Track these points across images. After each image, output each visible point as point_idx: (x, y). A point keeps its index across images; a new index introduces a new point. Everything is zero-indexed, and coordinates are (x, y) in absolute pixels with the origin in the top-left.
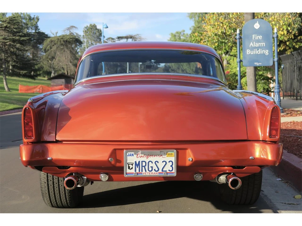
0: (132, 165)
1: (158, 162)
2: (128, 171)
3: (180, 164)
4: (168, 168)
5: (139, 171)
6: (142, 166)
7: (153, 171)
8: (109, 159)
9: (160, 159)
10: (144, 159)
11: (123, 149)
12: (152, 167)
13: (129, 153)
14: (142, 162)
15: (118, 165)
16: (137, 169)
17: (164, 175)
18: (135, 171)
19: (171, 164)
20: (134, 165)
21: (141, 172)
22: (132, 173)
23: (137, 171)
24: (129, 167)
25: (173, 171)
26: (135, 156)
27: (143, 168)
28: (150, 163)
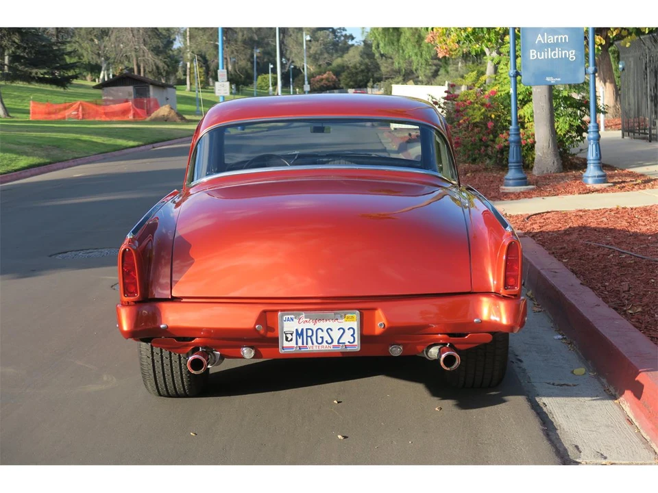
0: (292, 334)
1: (331, 330)
2: (286, 344)
3: (364, 333)
4: (347, 338)
5: (303, 344)
6: (307, 336)
7: (325, 344)
8: (255, 326)
9: (334, 325)
10: (310, 325)
11: (277, 311)
12: (322, 338)
13: (287, 317)
14: (307, 329)
15: (270, 334)
16: (300, 341)
17: (341, 349)
18: (297, 344)
19: (352, 333)
20: (294, 334)
21: (305, 345)
22: (292, 347)
23: (300, 344)
24: (287, 338)
25: (356, 343)
26: (296, 321)
27: (309, 339)
28: (320, 331)
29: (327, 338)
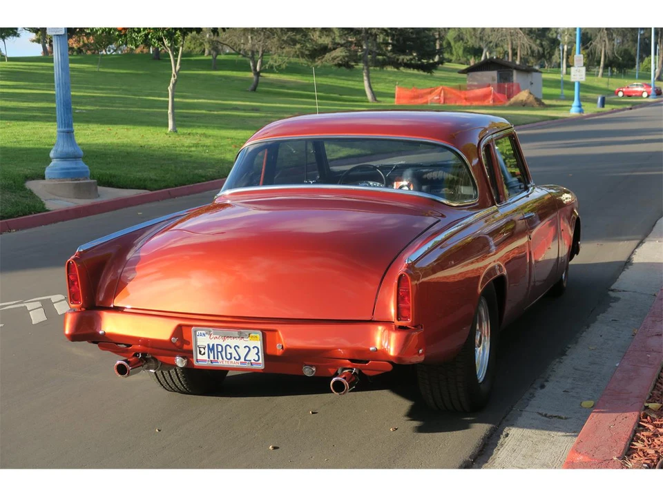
0: (204, 348)
1: (238, 347)
2: (200, 357)
3: (268, 352)
4: (252, 356)
5: (214, 358)
6: (218, 352)
7: (233, 360)
8: (171, 338)
9: (241, 343)
10: (220, 341)
11: (192, 326)
12: (231, 354)
13: (200, 332)
14: (217, 345)
15: (186, 347)
16: (212, 355)
17: (247, 366)
18: (209, 358)
19: (257, 352)
20: (206, 349)
21: (216, 359)
22: (204, 361)
23: (212, 358)
24: (200, 352)
25: (260, 361)
26: (207, 336)
27: (219, 354)
28: (228, 347)
29: (235, 354)
